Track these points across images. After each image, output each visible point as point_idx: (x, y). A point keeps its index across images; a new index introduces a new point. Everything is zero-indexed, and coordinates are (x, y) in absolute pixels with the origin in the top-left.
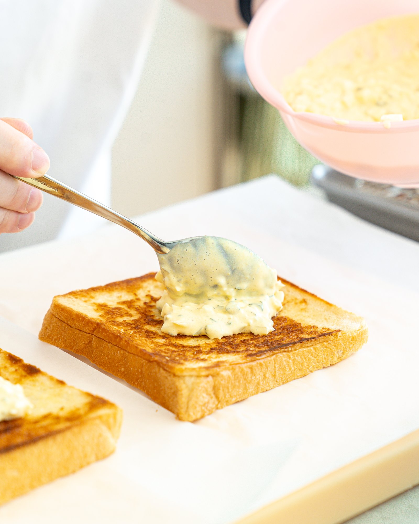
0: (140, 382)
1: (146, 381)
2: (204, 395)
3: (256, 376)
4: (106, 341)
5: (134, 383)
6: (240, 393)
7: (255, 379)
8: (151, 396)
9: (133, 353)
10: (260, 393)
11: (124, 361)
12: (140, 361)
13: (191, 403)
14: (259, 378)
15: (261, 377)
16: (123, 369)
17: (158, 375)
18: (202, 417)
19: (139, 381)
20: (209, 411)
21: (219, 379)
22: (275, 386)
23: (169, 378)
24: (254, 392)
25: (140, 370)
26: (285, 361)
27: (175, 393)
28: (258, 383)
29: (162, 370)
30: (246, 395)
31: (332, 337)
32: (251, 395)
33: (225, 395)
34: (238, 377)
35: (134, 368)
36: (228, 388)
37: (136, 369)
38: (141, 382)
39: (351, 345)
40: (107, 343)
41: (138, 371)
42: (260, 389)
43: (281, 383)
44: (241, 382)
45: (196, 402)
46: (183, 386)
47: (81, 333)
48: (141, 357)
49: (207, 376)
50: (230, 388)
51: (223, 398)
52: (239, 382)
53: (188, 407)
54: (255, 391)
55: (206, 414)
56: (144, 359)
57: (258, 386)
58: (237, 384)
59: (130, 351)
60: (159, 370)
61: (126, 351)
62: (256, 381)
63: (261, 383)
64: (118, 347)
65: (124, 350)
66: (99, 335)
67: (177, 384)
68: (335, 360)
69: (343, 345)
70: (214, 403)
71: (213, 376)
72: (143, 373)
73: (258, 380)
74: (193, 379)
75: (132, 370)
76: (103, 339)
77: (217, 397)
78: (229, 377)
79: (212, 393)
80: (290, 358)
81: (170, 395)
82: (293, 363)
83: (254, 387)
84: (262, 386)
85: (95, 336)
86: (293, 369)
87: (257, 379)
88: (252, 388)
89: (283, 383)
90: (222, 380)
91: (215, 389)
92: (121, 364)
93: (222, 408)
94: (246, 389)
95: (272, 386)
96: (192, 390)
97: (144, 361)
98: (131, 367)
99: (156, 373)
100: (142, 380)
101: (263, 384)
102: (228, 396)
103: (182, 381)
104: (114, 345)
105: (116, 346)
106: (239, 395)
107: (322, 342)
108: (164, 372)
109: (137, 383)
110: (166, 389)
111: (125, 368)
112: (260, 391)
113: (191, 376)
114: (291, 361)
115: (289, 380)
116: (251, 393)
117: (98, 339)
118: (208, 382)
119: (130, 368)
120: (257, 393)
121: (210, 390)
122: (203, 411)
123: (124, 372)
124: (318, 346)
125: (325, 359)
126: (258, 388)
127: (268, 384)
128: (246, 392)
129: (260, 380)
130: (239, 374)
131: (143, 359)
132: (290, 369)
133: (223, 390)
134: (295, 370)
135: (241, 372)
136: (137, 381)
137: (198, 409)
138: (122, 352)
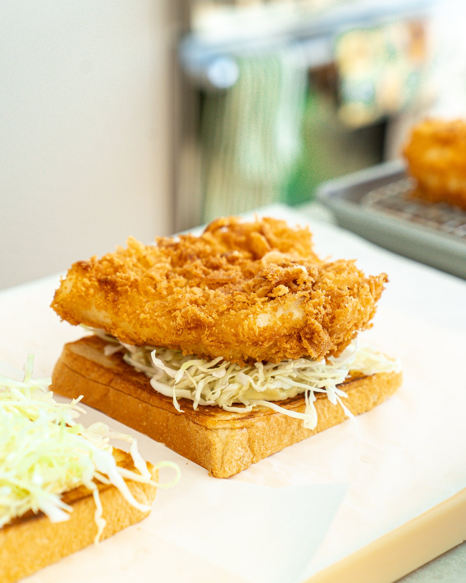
0: (165, 438)
1: (173, 435)
2: (240, 449)
3: (291, 425)
4: (125, 393)
5: (159, 438)
6: (275, 444)
7: (290, 428)
8: (179, 451)
9: (157, 406)
10: (295, 443)
11: (146, 415)
12: (165, 414)
13: (226, 458)
14: (294, 427)
15: (296, 427)
16: (145, 424)
17: (188, 429)
18: (238, 472)
19: (164, 436)
20: (245, 465)
21: (254, 430)
22: (309, 435)
23: (200, 432)
24: (288, 443)
25: (165, 424)
26: (320, 408)
27: (208, 448)
28: (293, 434)
29: (191, 423)
30: (281, 447)
31: (366, 381)
32: (286, 446)
33: (260, 447)
34: (273, 428)
35: (158, 422)
36: (263, 440)
37: (161, 423)
38: (167, 437)
39: (386, 390)
40: (126, 396)
41: (162, 425)
42: (295, 439)
43: (316, 432)
44: (276, 433)
45: (231, 457)
46: (217, 440)
47: (96, 384)
48: (166, 410)
49: (242, 428)
50: (265, 440)
51: (258, 451)
52: (274, 433)
53: (222, 463)
54: (290, 442)
55: (242, 469)
56: (170, 412)
57: (293, 437)
58: (272, 435)
59: (153, 404)
60: (189, 424)
61: (149, 404)
62: (291, 432)
63: (296, 433)
64: (140, 400)
65: (146, 402)
66: (117, 387)
67: (210, 437)
68: (371, 405)
69: (378, 389)
70: (249, 457)
71: (248, 428)
72: (169, 427)
73: (292, 431)
74: (227, 432)
75: (156, 424)
76: (121, 391)
77: (252, 450)
78: (264, 428)
79: (247, 446)
80: (324, 405)
81: (201, 450)
82: (328, 411)
83: (288, 437)
84: (297, 436)
85: (112, 387)
86: (327, 416)
87: (292, 429)
88: (287, 439)
89: (318, 432)
90: (257, 432)
91: (250, 442)
92: (143, 418)
93: (257, 461)
94: (280, 440)
95: (306, 435)
96: (226, 444)
97: (170, 414)
98: (155, 421)
99: (184, 427)
100: (167, 435)
101: (298, 434)
102: (263, 448)
103: (215, 435)
104: (135, 398)
105: (137, 398)
106: (274, 448)
107: (357, 387)
108: (195, 425)
109: (162, 438)
110: (198, 444)
111: (147, 422)
112: (295, 442)
113: (225, 429)
114: (326, 409)
115: (323, 428)
116: (286, 444)
117: (116, 391)
118: (243, 434)
119: (154, 423)
120: (291, 444)
121: (245, 443)
122: (238, 466)
123: (146, 427)
124: (353, 391)
125: (360, 405)
126: (293, 438)
127: (302, 434)
128: (281, 443)
129: (294, 430)
130: (274, 424)
131: (168, 412)
132: (325, 417)
133: (258, 443)
134: (329, 418)
135: (276, 423)
136: (162, 436)
137: (234, 464)
138: (144, 405)
